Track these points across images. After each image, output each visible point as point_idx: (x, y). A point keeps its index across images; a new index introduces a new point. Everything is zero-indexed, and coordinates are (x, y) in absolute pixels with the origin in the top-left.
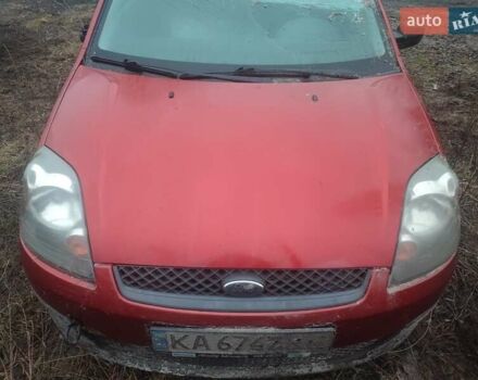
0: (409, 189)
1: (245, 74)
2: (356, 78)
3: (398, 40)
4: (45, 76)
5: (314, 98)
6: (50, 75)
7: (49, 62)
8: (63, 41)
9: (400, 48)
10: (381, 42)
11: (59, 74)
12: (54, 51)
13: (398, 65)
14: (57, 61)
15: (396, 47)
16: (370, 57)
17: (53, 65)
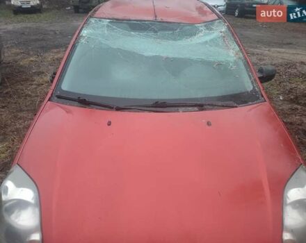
0: (285, 194)
1: (160, 106)
2: (236, 107)
3: (260, 78)
4: (30, 96)
5: (209, 124)
6: (33, 95)
7: (34, 86)
8: (43, 73)
9: (261, 82)
10: (249, 81)
11: (39, 94)
12: (37, 79)
13: (263, 96)
14: (39, 85)
15: (259, 83)
16: (243, 91)
17: (36, 88)
